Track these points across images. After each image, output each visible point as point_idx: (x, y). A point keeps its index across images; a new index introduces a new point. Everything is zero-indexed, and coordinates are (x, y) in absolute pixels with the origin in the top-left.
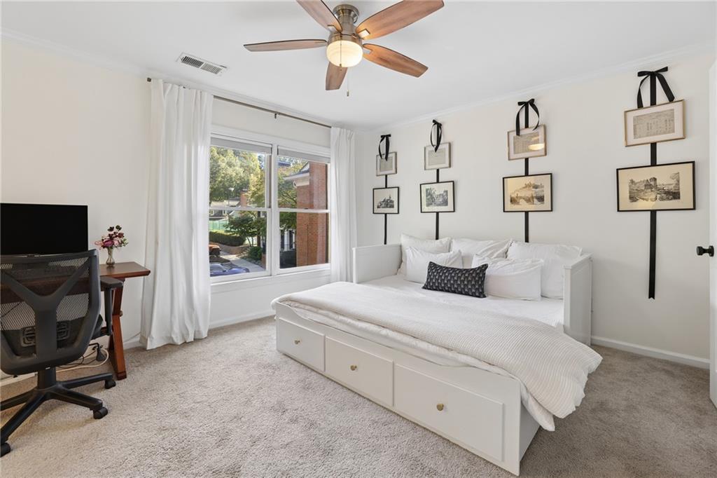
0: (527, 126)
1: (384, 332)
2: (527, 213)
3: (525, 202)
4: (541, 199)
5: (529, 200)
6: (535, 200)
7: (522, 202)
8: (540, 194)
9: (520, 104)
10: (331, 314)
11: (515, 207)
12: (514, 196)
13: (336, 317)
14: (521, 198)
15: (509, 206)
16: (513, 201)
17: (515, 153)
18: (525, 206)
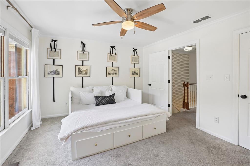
0: (112, 53)
1: (139, 118)
2: (112, 77)
3: (112, 74)
4: (116, 74)
5: (113, 74)
6: (115, 74)
7: (111, 74)
8: (116, 72)
9: (111, 46)
10: (114, 123)
11: (110, 76)
12: (109, 72)
13: (118, 123)
14: (111, 73)
15: (108, 75)
16: (109, 74)
17: (109, 60)
18: (112, 75)
